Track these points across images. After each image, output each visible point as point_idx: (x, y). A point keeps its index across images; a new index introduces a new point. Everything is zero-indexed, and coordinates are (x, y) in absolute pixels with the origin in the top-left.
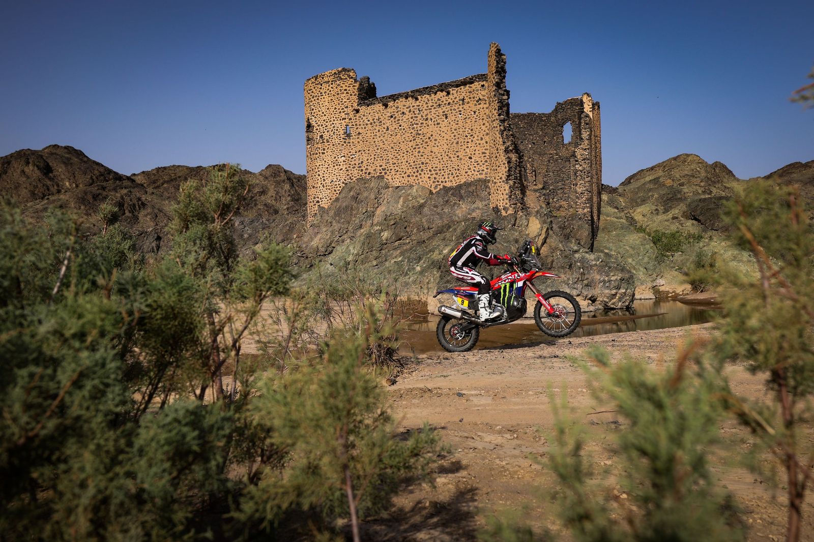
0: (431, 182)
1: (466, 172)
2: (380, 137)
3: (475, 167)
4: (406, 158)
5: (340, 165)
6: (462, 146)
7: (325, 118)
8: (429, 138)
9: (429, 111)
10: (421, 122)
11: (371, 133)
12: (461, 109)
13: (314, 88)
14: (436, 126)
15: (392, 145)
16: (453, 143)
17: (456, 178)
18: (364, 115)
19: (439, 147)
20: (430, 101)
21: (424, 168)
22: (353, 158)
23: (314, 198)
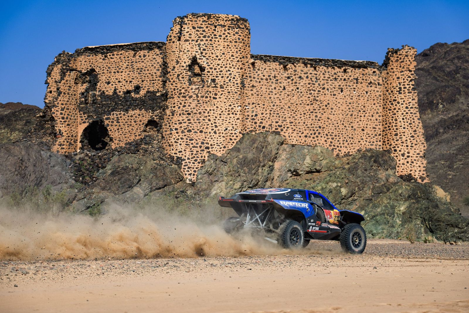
0: (328, 145)
1: (359, 142)
2: (276, 94)
3: (367, 138)
4: (304, 120)
5: (236, 114)
6: (355, 118)
7: (220, 62)
8: (326, 106)
9: (325, 81)
10: (318, 89)
11: (266, 88)
12: (355, 87)
13: (207, 27)
14: (332, 96)
15: (289, 105)
16: (347, 114)
17: (351, 145)
18: (259, 70)
19: (336, 115)
20: (327, 73)
21: (321, 131)
22: (245, 109)
23: (203, 143)
